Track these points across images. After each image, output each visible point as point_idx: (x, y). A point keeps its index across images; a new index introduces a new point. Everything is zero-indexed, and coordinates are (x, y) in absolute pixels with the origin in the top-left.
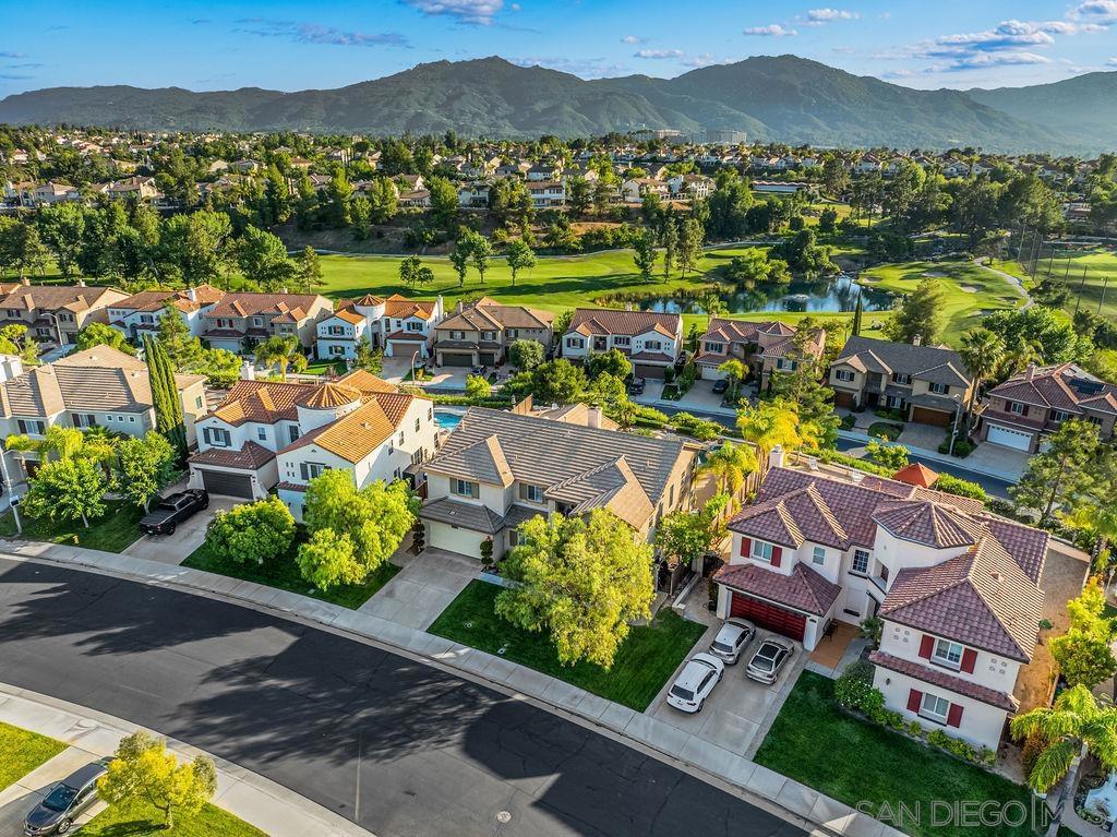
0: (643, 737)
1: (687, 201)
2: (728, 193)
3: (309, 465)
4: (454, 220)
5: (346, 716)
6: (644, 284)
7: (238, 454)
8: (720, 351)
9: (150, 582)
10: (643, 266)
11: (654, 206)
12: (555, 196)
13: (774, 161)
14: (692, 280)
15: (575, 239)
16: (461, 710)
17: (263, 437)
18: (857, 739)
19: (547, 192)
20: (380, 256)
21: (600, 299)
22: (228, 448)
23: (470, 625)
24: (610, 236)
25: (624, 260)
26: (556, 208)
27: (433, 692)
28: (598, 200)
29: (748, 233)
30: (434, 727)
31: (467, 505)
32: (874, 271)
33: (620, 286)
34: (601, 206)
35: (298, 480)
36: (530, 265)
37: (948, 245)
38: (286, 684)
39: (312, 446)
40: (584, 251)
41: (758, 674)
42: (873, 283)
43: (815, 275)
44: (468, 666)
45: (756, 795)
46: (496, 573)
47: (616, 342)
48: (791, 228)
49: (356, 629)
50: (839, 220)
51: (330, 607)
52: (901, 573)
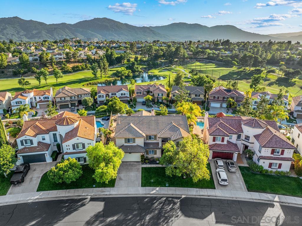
0: (221, 195)
1: (98, 56)
2: (110, 53)
3: (75, 145)
4: (29, 66)
5: (143, 220)
6: (96, 79)
7: (37, 147)
8: (141, 94)
9: (29, 201)
10: (95, 74)
11: (90, 58)
12: (60, 57)
13: (114, 45)
14: (108, 77)
15: (70, 69)
16: (173, 206)
17: (44, 139)
18: (263, 178)
19: (57, 55)
20: (5, 79)
21: (85, 85)
22: (32, 146)
23: (152, 181)
24: (80, 67)
25: (86, 73)
26: (61, 60)
27: (161, 203)
28: (74, 57)
29: (117, 64)
30: (171, 213)
31: (132, 146)
32: (151, 71)
33: (89, 81)
34: (75, 59)
35: (72, 150)
36: (62, 77)
37: (165, 63)
38: (115, 218)
39: (77, 138)
40: (73, 72)
41: (233, 170)
42: (153, 74)
43: (137, 73)
44: (163, 192)
45: (256, 199)
46: (146, 164)
47: (112, 95)
48: (127, 62)
49: (120, 193)
50: (139, 59)
51: (105, 189)
52: (255, 136)
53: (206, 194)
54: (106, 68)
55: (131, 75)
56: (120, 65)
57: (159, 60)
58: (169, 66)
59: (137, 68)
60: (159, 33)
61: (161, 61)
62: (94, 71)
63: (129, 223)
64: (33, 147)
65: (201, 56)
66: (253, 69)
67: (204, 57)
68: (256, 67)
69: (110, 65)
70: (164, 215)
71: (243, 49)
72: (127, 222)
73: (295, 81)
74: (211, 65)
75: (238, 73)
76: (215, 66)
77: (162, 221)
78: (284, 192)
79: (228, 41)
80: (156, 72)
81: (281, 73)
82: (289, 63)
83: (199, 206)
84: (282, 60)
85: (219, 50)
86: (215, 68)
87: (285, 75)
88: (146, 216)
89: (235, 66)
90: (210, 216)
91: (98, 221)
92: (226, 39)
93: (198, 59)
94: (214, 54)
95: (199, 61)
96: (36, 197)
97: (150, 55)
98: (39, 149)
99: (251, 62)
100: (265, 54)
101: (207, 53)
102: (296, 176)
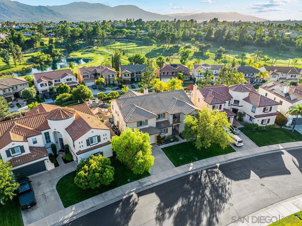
0: (244, 155)
2: (17, 36)
6: (8, 68)
7: (32, 154)
8: (88, 77)
10: (6, 62)
13: (14, 26)
17: (35, 142)
22: (23, 154)
23: (181, 159)
27: (206, 177)
35: (86, 147)
39: (92, 130)
41: (238, 132)
42: (75, 57)
43: (57, 58)
44: (199, 166)
45: (269, 151)
46: (162, 144)
47: (55, 82)
48: (40, 45)
49: (161, 179)
50: (54, 42)
51: (143, 180)
52: (244, 99)
53: (233, 158)
54: (20, 54)
55: (51, 59)
56: (32, 50)
57: (77, 42)
58: (90, 48)
59: (56, 52)
60: (59, 14)
61: (80, 42)
62: (5, 59)
63: (196, 204)
64: (25, 155)
65: (119, 36)
66: (171, 46)
67: (123, 37)
68: (173, 44)
69: (23, 50)
70: (218, 185)
71: (156, 28)
72: (193, 203)
73: (208, 55)
74: (132, 45)
75: (160, 51)
76: (136, 45)
77: (222, 192)
78: (282, 141)
79: (140, 20)
80: (78, 54)
81: (196, 49)
82: (198, 39)
83: (237, 169)
84: (192, 36)
85: (135, 29)
86: (137, 47)
87: (200, 50)
88: (204, 192)
89: (154, 44)
90: (251, 174)
91: (167, 214)
92: (139, 19)
93: (117, 38)
94: (131, 33)
95: (119, 41)
96: (71, 214)
97: (67, 36)
98: (35, 155)
99: (169, 40)
100: (177, 32)
101: (125, 33)
102: (279, 127)
